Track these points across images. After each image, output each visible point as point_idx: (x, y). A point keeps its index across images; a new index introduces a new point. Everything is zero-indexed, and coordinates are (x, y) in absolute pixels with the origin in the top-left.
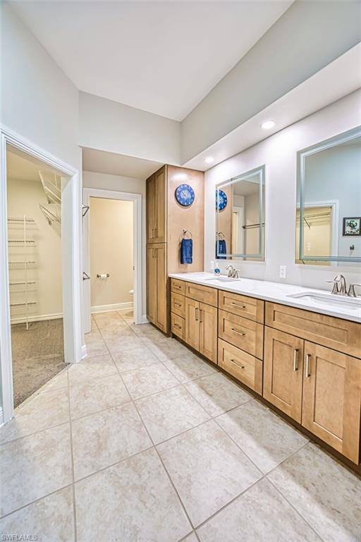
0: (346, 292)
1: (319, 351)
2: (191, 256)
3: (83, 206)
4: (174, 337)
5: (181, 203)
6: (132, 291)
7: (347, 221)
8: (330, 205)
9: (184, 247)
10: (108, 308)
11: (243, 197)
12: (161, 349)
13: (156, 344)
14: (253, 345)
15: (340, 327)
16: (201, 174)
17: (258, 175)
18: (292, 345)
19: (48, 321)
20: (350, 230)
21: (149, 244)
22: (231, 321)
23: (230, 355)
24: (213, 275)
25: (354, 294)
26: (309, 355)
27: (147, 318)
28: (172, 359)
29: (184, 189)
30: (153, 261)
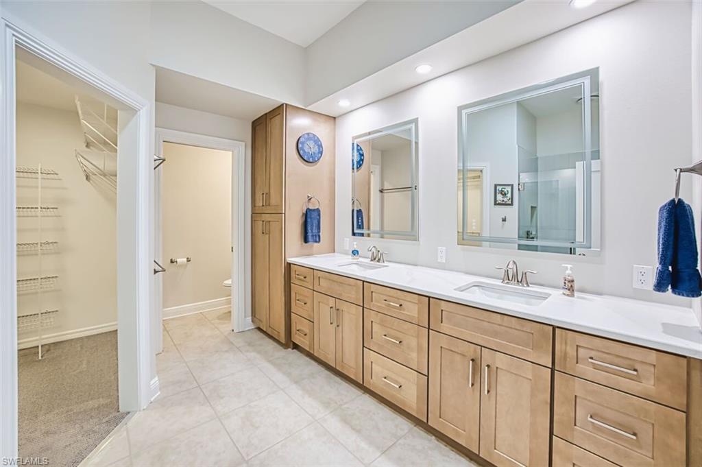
0: (518, 281)
1: (500, 361)
2: (319, 232)
3: (156, 157)
4: (296, 347)
5: (306, 158)
6: (229, 282)
7: (498, 187)
8: (480, 168)
9: (309, 220)
10: (188, 308)
11: (380, 153)
12: (279, 367)
13: (269, 361)
14: (414, 355)
15: (525, 329)
16: (332, 121)
17: (410, 130)
18: (466, 354)
19: (81, 338)
20: (502, 199)
21: (255, 214)
22: (382, 324)
23: (382, 372)
24: (349, 258)
25: (527, 283)
26: (488, 366)
27: (252, 321)
28: (296, 382)
29: (309, 139)
30: (262, 240)
